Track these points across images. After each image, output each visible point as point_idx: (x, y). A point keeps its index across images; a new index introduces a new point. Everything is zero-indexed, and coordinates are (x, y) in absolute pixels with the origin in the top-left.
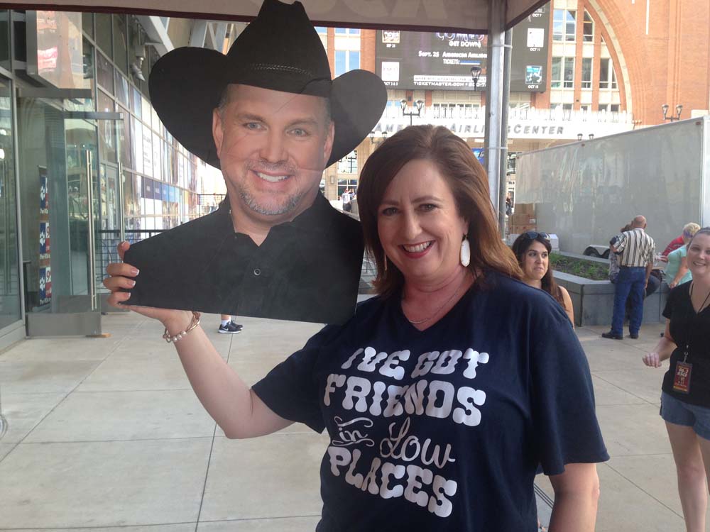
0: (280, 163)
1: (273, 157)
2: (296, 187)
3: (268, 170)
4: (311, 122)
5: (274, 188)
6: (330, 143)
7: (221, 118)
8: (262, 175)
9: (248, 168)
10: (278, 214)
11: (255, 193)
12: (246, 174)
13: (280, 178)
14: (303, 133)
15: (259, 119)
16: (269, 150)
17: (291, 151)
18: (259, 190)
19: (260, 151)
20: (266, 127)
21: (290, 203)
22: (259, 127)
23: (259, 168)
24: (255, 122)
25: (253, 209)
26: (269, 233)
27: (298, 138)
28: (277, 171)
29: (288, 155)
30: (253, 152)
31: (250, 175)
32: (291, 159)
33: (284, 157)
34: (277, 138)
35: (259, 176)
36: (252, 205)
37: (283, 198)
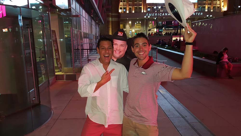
0: (119, 50)
1: (118, 49)
2: (121, 54)
4: (124, 45)
6: (127, 48)
10: (118, 57)
11: (115, 54)
15: (116, 44)
16: (117, 48)
17: (121, 48)
19: (116, 48)
21: (120, 56)
34: (119, 47)
37: (119, 55)
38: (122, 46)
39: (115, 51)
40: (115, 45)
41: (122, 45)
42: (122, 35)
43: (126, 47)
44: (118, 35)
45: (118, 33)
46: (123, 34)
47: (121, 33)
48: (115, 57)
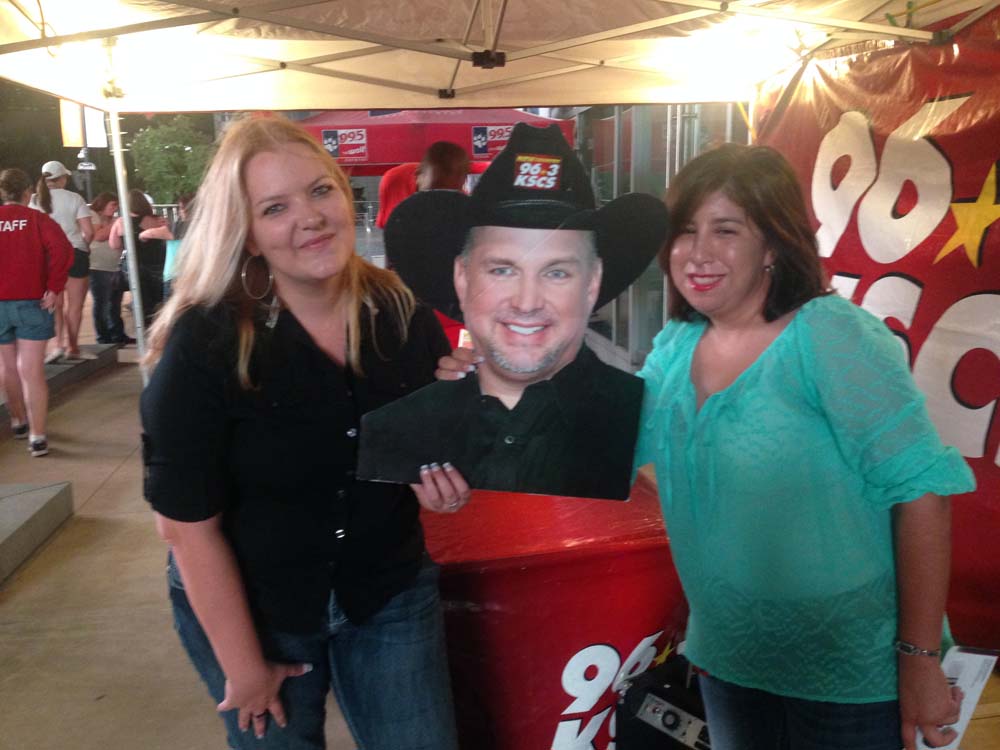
3: (520, 321)
5: (527, 340)
7: (464, 266)
8: (513, 328)
9: (497, 320)
10: (533, 372)
12: (494, 327)
13: (535, 329)
14: (563, 274)
18: (510, 344)
20: (517, 271)
22: (509, 272)
23: (509, 320)
24: (504, 266)
25: (503, 366)
26: (523, 394)
27: (557, 281)
28: (531, 321)
29: (545, 301)
30: (502, 302)
31: (499, 327)
32: (547, 306)
33: (539, 305)
35: (509, 329)
36: (502, 363)
42: (551, 183)
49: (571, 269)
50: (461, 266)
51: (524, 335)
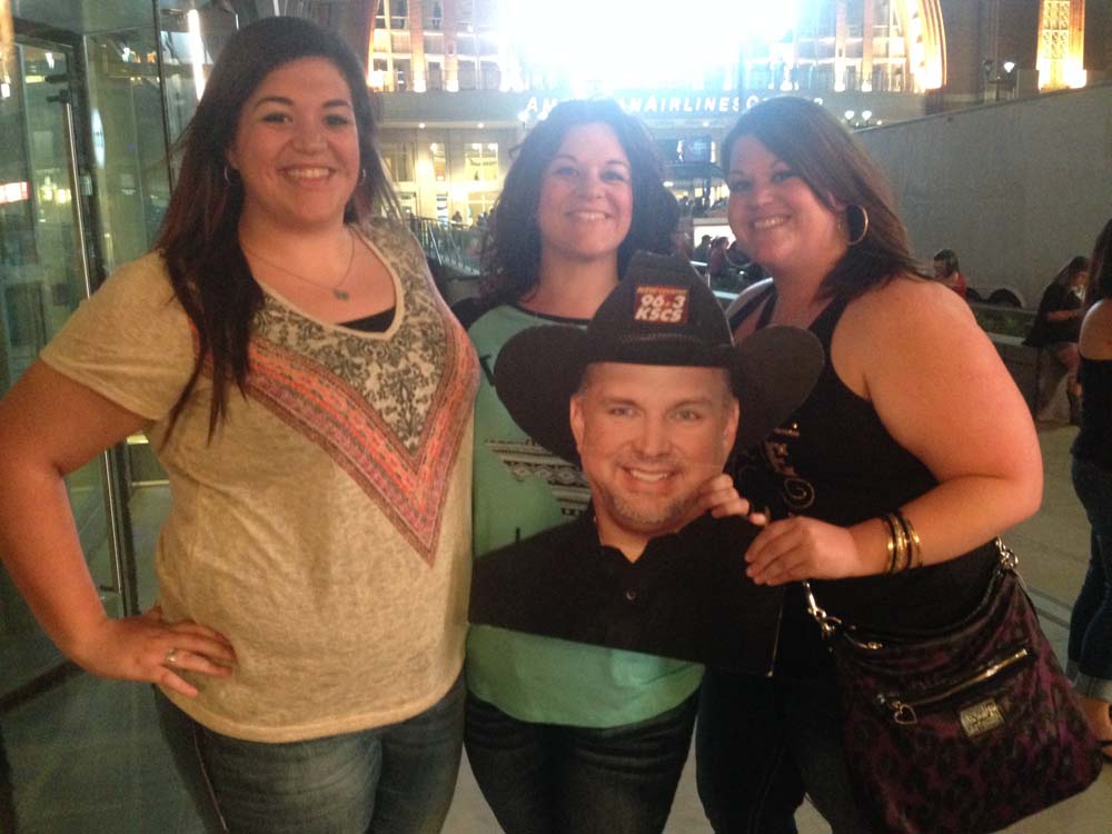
0: (661, 456)
1: (651, 450)
2: (684, 487)
3: (643, 466)
4: (702, 401)
5: (652, 488)
6: (732, 427)
8: (635, 473)
10: (658, 522)
11: (626, 495)
12: (614, 472)
13: (660, 476)
14: (692, 416)
15: (631, 403)
16: (645, 442)
17: (676, 441)
18: (634, 491)
19: (632, 443)
20: (642, 413)
21: (675, 510)
22: (630, 412)
23: (632, 465)
26: (647, 547)
27: (686, 423)
28: (656, 467)
29: (672, 446)
30: (623, 446)
31: (620, 473)
32: (675, 451)
33: (666, 449)
34: (655, 426)
35: (631, 475)
36: (622, 512)
37: (666, 502)
38: (686, 416)
39: (627, 470)
40: (623, 412)
41: (681, 411)
42: (677, 317)
43: (723, 424)
44: (641, 314)
45: (635, 302)
46: (682, 300)
47: (671, 299)
48: (626, 526)
49: (701, 410)
50: (577, 404)
51: (648, 482)
